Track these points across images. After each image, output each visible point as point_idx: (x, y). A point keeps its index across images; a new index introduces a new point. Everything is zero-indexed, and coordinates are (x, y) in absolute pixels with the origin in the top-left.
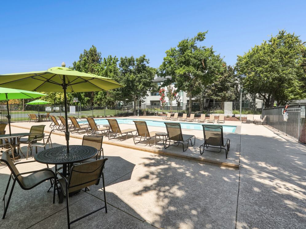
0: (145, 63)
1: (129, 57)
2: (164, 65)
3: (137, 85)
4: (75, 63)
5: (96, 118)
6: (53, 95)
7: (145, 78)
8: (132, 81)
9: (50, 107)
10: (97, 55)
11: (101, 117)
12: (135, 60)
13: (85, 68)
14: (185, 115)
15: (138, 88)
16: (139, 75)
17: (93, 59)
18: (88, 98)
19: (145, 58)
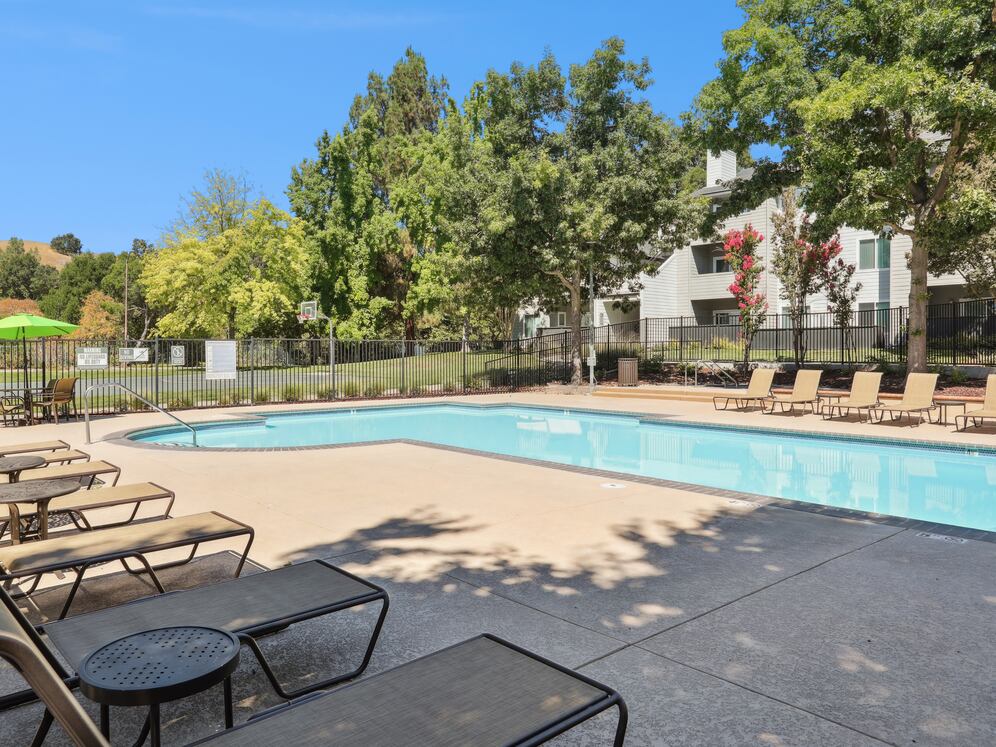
0: (623, 87)
1: (531, 63)
2: (730, 76)
3: (574, 216)
4: (326, 139)
5: (361, 399)
6: (217, 289)
7: (621, 170)
8: (550, 195)
9: (98, 350)
10: (429, 90)
11: (396, 391)
12: (565, 74)
13: (369, 162)
14: (867, 382)
15: (583, 230)
16: (585, 160)
17: (406, 115)
18: (384, 301)
19: (622, 58)
